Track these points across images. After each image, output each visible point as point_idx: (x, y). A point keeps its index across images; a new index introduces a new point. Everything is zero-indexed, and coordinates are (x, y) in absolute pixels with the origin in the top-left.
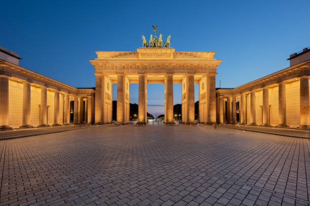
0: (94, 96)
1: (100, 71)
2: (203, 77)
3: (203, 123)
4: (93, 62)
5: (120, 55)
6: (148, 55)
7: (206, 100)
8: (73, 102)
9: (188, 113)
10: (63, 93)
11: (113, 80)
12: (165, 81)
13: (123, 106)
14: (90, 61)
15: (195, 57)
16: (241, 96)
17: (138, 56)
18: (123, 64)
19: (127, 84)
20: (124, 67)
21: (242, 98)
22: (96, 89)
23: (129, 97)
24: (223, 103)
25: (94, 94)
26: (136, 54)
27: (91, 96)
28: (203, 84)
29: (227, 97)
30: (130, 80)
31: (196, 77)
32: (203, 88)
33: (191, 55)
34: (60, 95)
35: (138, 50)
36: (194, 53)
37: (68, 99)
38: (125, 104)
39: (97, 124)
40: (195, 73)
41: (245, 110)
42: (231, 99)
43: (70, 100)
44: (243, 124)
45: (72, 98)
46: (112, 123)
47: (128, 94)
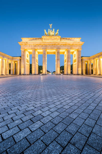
0: (21, 61)
1: (23, 48)
2: (75, 51)
3: (75, 74)
4: (20, 43)
5: (33, 39)
6: (47, 39)
7: (76, 63)
8: (10, 63)
9: (67, 69)
10: (5, 59)
11: (30, 53)
12: (56, 53)
13: (35, 65)
14: (18, 43)
15: (71, 40)
16: (94, 60)
17: (42, 40)
18: (35, 44)
19: (37, 55)
20: (35, 45)
21: (94, 62)
22: (22, 57)
23: (38, 61)
24: (85, 64)
25: (21, 60)
26: (41, 39)
27: (19, 60)
28: (75, 55)
29: (87, 61)
30: (38, 53)
31: (72, 51)
32: (75, 57)
33: (69, 39)
34: (4, 60)
35: (42, 37)
36: (70, 38)
37: (8, 62)
38: (36, 65)
39: (22, 75)
40: (71, 49)
41: (96, 68)
42: (89, 62)
43: (9, 63)
44: (95, 75)
45: (10, 61)
46: (29, 74)
47: (38, 60)
